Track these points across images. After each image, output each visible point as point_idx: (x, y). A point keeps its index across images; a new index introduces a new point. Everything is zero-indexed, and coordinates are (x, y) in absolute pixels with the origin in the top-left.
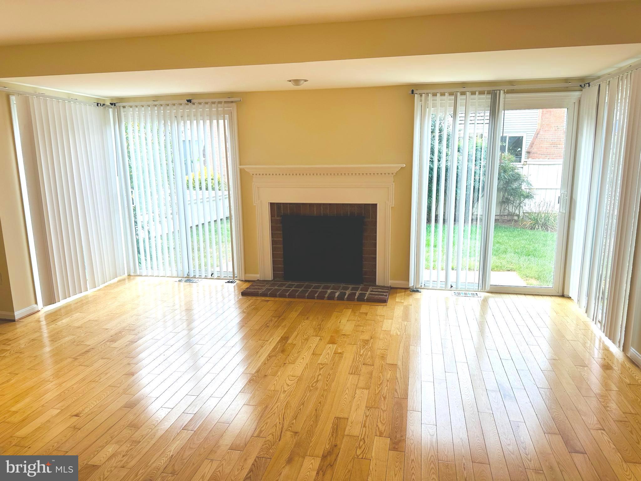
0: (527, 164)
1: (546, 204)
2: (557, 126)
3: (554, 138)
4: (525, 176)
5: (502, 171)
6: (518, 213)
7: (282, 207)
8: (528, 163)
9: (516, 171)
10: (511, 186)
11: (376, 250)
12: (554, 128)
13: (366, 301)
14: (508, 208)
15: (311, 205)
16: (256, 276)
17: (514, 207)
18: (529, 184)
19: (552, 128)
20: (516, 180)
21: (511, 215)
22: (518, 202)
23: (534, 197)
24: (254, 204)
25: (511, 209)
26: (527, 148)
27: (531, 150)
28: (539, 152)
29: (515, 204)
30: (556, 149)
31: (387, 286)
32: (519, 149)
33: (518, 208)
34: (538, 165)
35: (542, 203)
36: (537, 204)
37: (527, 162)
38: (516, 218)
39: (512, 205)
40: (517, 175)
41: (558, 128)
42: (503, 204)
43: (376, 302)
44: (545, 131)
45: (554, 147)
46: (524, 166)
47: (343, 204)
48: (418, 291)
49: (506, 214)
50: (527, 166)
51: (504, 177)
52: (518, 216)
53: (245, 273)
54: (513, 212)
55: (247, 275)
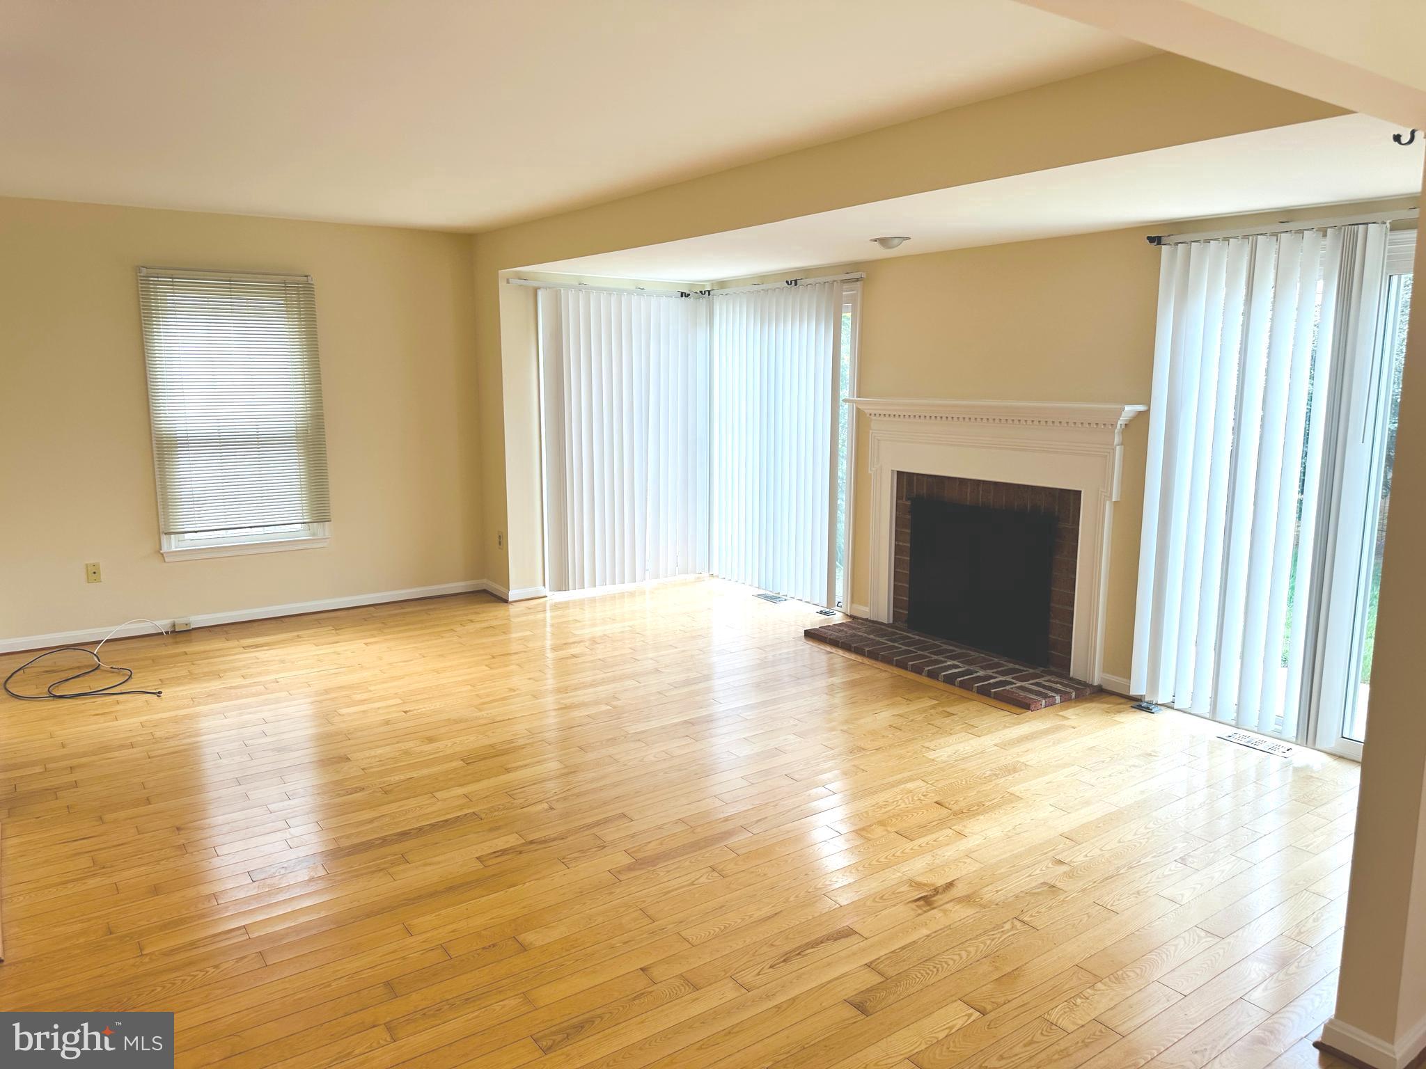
7: (915, 481)
11: (1074, 595)
13: (992, 696)
15: (963, 482)
16: (864, 611)
24: (870, 472)
31: (1090, 683)
43: (1010, 703)
47: (1019, 486)
48: (1148, 708)
53: (852, 601)
55: (855, 606)
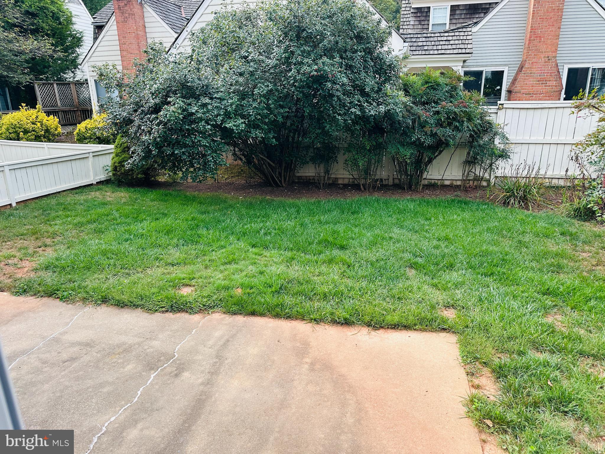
0: (503, 108)
1: (527, 168)
2: (548, 57)
3: (543, 73)
4: (499, 126)
5: (465, 119)
6: (488, 177)
8: (505, 106)
9: (487, 118)
10: (477, 141)
12: (543, 59)
14: (474, 171)
17: (482, 170)
18: (504, 137)
19: (541, 60)
20: (485, 131)
21: (478, 179)
22: (488, 162)
23: (511, 157)
25: (478, 171)
26: (508, 87)
27: (513, 88)
28: (522, 91)
29: (484, 166)
30: (545, 86)
32: (499, 87)
33: (488, 170)
34: (519, 110)
35: (522, 166)
36: (514, 167)
37: (503, 104)
38: (484, 184)
39: (480, 166)
40: (488, 125)
41: (549, 60)
42: (467, 165)
44: (532, 63)
45: (542, 84)
46: (499, 112)
49: (471, 178)
50: (504, 110)
51: (468, 127)
52: (488, 181)
54: (481, 176)
